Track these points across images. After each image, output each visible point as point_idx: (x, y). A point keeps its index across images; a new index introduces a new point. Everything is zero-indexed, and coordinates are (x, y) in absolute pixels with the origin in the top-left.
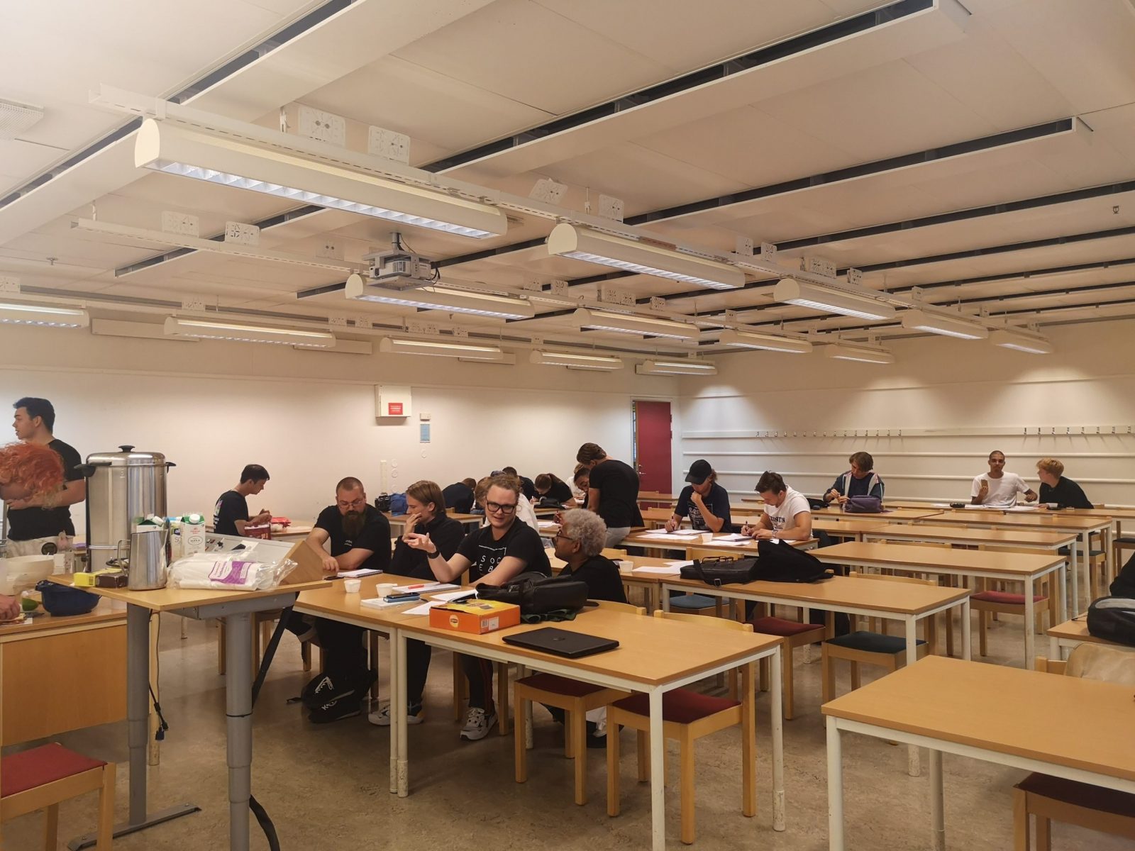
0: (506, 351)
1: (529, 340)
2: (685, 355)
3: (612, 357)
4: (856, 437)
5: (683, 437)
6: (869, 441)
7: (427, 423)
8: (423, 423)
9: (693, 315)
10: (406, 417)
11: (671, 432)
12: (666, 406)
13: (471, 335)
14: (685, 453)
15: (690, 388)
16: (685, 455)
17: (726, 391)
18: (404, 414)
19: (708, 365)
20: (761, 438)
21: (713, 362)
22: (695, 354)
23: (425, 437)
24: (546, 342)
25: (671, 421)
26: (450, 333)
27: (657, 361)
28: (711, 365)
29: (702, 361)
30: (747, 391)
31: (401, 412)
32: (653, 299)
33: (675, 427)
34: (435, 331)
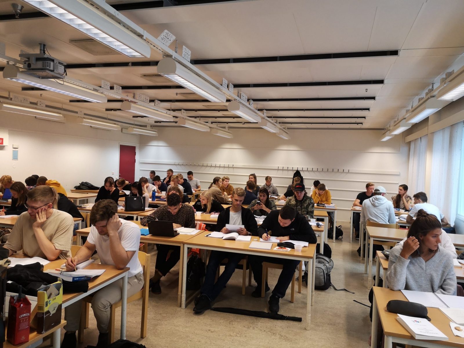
0: (65, 116)
1: (77, 113)
2: (146, 126)
3: (115, 124)
4: (216, 167)
5: (140, 162)
6: (221, 168)
7: (17, 150)
8: (14, 149)
9: (169, 110)
10: (4, 146)
11: (135, 160)
12: (133, 148)
13: (47, 106)
14: (141, 169)
15: (144, 141)
16: (140, 170)
17: (161, 143)
18: (4, 144)
19: (154, 131)
20: (176, 165)
21: (157, 131)
22: (150, 126)
23: (15, 157)
24: (85, 114)
25: (135, 155)
26: (36, 104)
27: (134, 128)
28: (156, 132)
29: (152, 130)
30: (172, 144)
31: (2, 143)
32: (156, 100)
33: (137, 157)
34: (27, 102)
